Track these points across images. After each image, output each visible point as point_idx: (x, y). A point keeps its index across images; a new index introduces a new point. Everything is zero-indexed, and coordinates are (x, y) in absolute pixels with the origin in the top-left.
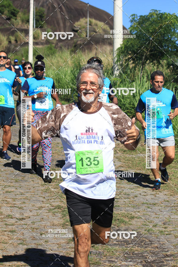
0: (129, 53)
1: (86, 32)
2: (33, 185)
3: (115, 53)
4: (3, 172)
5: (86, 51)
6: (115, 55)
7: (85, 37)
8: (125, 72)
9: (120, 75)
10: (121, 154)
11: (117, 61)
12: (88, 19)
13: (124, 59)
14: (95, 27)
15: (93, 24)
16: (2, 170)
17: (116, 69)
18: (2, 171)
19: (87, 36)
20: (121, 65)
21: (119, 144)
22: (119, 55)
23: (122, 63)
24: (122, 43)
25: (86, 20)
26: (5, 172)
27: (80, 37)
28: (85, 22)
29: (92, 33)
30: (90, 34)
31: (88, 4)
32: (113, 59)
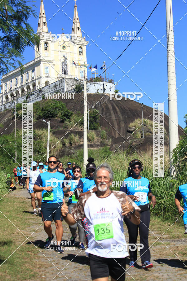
0: (185, 154)
1: (141, 132)
3: (171, 154)
4: (61, 278)
5: (142, 152)
6: (171, 156)
7: (140, 138)
8: (182, 174)
9: (177, 177)
10: (180, 257)
11: (174, 162)
12: (143, 119)
13: (181, 159)
14: (150, 127)
15: (148, 125)
17: (173, 170)
18: (60, 278)
19: (142, 137)
20: (178, 166)
21: (178, 247)
22: (175, 156)
23: (179, 164)
24: (178, 144)
25: (141, 120)
26: (62, 278)
27: (136, 139)
28: (140, 123)
29: (147, 134)
30: (145, 135)
31: (142, 104)
32: (169, 160)
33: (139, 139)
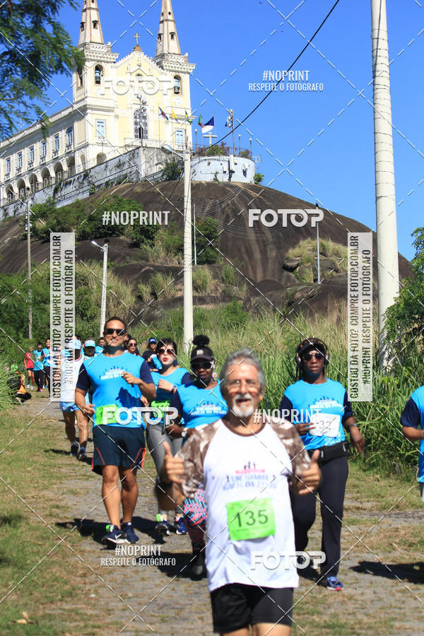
0: (414, 318)
1: (315, 270)
2: (202, 628)
3: (382, 318)
4: (133, 600)
5: (316, 315)
6: (383, 325)
7: (312, 282)
8: (407, 363)
9: (396, 371)
10: (402, 551)
11: (388, 338)
12: (318, 241)
13: (404, 331)
14: (334, 258)
15: (329, 253)
16: (130, 595)
17: (386, 355)
18: (130, 598)
19: (315, 280)
20: (399, 346)
21: (397, 528)
22: (391, 323)
23: (399, 342)
24: (398, 295)
25: (314, 242)
26: (135, 599)
27: (302, 284)
28: (311, 248)
29: (328, 273)
30: (322, 276)
31: (317, 205)
32: (378, 334)
33: (310, 284)
